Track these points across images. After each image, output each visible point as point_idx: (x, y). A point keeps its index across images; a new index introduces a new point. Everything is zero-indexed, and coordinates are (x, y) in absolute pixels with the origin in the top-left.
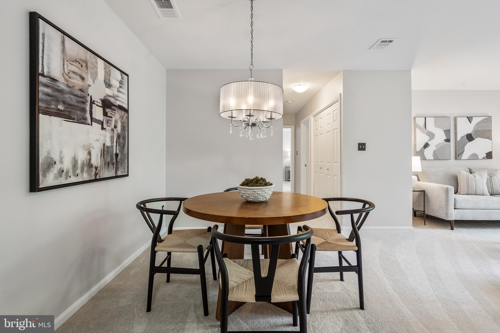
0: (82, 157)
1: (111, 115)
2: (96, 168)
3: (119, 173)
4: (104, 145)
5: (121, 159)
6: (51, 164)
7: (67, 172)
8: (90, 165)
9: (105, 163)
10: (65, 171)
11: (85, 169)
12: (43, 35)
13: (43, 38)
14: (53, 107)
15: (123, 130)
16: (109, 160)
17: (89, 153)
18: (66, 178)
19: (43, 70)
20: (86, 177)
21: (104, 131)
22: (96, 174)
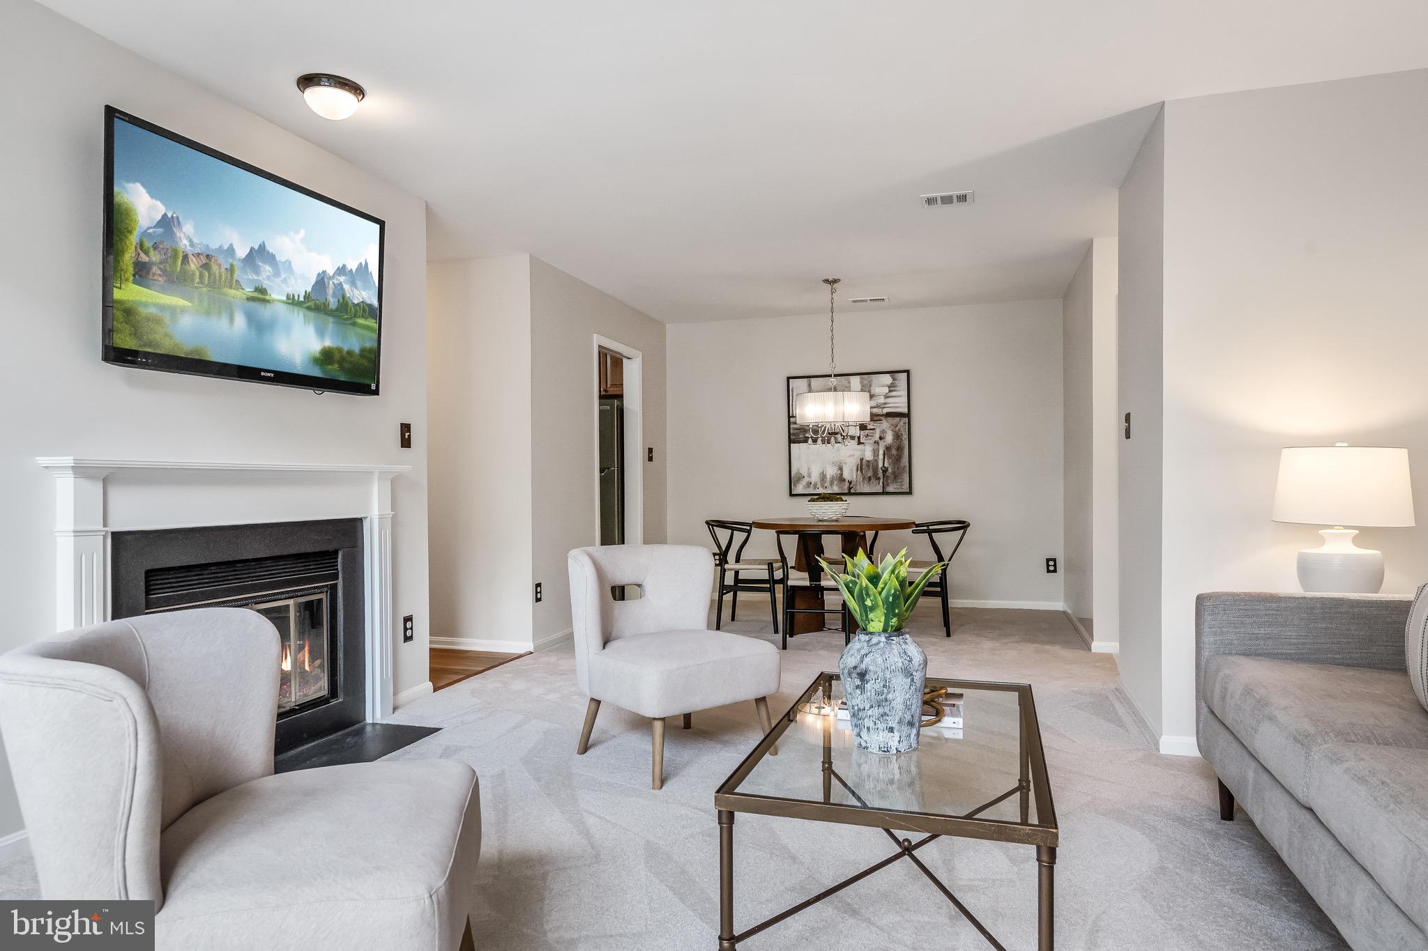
0: (831, 472)
1: (873, 427)
2: (850, 483)
3: (890, 489)
4: (862, 460)
5: (894, 473)
6: (800, 478)
7: (815, 485)
8: (842, 480)
9: (863, 479)
10: (813, 483)
11: (836, 482)
12: (793, 388)
13: (793, 392)
14: (801, 436)
15: (897, 440)
16: (870, 474)
17: (841, 469)
18: (815, 489)
19: (793, 413)
20: (836, 489)
21: (861, 446)
22: (850, 489)
